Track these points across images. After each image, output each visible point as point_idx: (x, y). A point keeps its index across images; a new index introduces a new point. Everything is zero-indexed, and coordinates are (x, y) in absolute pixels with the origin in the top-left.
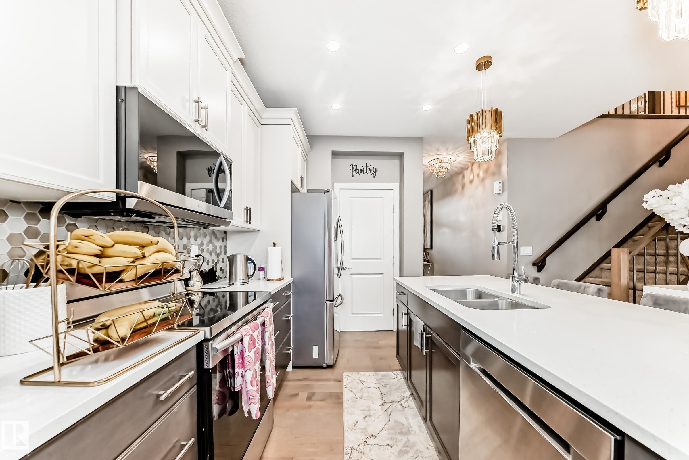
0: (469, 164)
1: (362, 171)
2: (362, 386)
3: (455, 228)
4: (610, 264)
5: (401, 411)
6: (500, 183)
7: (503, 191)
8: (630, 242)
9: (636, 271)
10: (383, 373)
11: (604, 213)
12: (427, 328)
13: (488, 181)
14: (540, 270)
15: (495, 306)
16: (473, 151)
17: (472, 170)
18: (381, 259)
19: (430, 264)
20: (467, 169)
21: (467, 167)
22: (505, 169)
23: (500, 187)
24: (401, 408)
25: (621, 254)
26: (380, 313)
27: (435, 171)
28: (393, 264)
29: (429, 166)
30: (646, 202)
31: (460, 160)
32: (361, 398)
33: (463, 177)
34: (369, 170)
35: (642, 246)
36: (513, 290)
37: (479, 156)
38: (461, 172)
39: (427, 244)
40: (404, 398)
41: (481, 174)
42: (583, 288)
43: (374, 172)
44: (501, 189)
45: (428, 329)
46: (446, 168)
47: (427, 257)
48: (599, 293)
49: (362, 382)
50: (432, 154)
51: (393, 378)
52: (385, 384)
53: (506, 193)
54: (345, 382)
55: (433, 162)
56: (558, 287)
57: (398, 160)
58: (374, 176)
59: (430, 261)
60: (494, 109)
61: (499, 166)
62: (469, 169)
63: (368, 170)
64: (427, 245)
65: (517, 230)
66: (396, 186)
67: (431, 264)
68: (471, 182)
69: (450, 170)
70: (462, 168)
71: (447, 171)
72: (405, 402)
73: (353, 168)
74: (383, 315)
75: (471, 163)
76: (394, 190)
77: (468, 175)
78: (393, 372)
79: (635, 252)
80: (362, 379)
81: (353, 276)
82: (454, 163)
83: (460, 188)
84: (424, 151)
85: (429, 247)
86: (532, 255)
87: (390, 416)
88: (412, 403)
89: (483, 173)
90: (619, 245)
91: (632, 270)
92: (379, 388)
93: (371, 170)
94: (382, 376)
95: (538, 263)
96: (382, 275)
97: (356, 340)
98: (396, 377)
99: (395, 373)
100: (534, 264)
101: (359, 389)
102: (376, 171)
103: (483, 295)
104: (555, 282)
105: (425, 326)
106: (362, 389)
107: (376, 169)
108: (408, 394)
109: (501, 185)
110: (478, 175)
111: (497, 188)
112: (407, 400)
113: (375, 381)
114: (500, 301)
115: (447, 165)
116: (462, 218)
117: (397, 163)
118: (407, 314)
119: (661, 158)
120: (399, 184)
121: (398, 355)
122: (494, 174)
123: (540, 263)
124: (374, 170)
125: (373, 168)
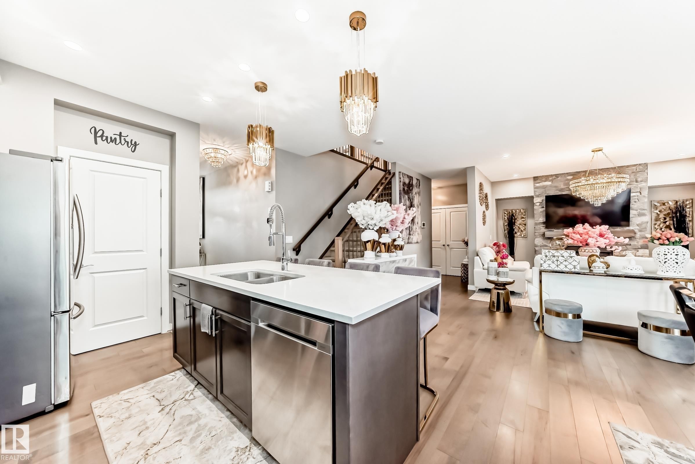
0: (244, 160)
1: (114, 141)
2: (128, 404)
3: (230, 218)
4: (334, 247)
5: (187, 405)
6: (269, 183)
7: (272, 190)
8: (343, 233)
9: (346, 251)
10: (155, 380)
11: (332, 213)
12: (215, 311)
13: (260, 180)
14: (297, 254)
15: (271, 281)
16: (252, 155)
17: (246, 166)
18: (143, 252)
20: (242, 164)
21: (241, 162)
22: (273, 171)
23: (269, 186)
24: (186, 403)
25: (339, 240)
26: (142, 317)
27: (211, 160)
28: (161, 256)
29: (203, 153)
30: (349, 210)
31: (235, 155)
32: (129, 417)
33: (238, 170)
34: (126, 141)
35: (348, 236)
36: (283, 269)
37: (257, 161)
38: (235, 165)
40: (188, 392)
41: (254, 172)
42: (321, 262)
43: (132, 146)
44: (270, 188)
45: (218, 311)
46: (222, 160)
48: (329, 265)
49: (126, 401)
50: (207, 142)
51: (172, 379)
52: (161, 389)
53: (274, 192)
54: (96, 412)
55: (208, 151)
56: (309, 264)
57: (168, 139)
58: (133, 150)
59: (202, 251)
60: (269, 127)
61: (269, 168)
62: (244, 165)
63: (123, 142)
65: (285, 224)
66: (166, 169)
67: (203, 254)
68: (246, 177)
69: (226, 162)
70: (237, 162)
71: (222, 163)
72: (190, 395)
73: (96, 133)
74: (147, 318)
75: (245, 160)
76: (162, 172)
77: (243, 171)
78: (170, 374)
79: (345, 240)
80: (126, 397)
81: (95, 275)
82: (230, 156)
83: (235, 181)
84: (201, 138)
85: (201, 236)
86: (292, 242)
87: (174, 415)
88: (199, 393)
89: (256, 171)
90: (338, 235)
91: (343, 251)
92: (154, 396)
93: (128, 142)
94: (155, 383)
95: (297, 249)
96: (145, 270)
97: (103, 359)
98: (174, 377)
99: (173, 374)
100: (294, 250)
101: (124, 410)
102: (136, 144)
103: (261, 276)
104: (307, 260)
105: (214, 310)
106: (129, 407)
107: (135, 142)
108: (192, 386)
109: (270, 185)
110: (252, 172)
111: (267, 187)
112: (192, 393)
113: (147, 392)
114: (275, 278)
115: (223, 157)
116: (237, 209)
117: (166, 142)
118: (190, 305)
119: (355, 184)
120: (168, 166)
121: (176, 354)
122: (265, 174)
123: (297, 250)
124: (133, 143)
125: (132, 140)
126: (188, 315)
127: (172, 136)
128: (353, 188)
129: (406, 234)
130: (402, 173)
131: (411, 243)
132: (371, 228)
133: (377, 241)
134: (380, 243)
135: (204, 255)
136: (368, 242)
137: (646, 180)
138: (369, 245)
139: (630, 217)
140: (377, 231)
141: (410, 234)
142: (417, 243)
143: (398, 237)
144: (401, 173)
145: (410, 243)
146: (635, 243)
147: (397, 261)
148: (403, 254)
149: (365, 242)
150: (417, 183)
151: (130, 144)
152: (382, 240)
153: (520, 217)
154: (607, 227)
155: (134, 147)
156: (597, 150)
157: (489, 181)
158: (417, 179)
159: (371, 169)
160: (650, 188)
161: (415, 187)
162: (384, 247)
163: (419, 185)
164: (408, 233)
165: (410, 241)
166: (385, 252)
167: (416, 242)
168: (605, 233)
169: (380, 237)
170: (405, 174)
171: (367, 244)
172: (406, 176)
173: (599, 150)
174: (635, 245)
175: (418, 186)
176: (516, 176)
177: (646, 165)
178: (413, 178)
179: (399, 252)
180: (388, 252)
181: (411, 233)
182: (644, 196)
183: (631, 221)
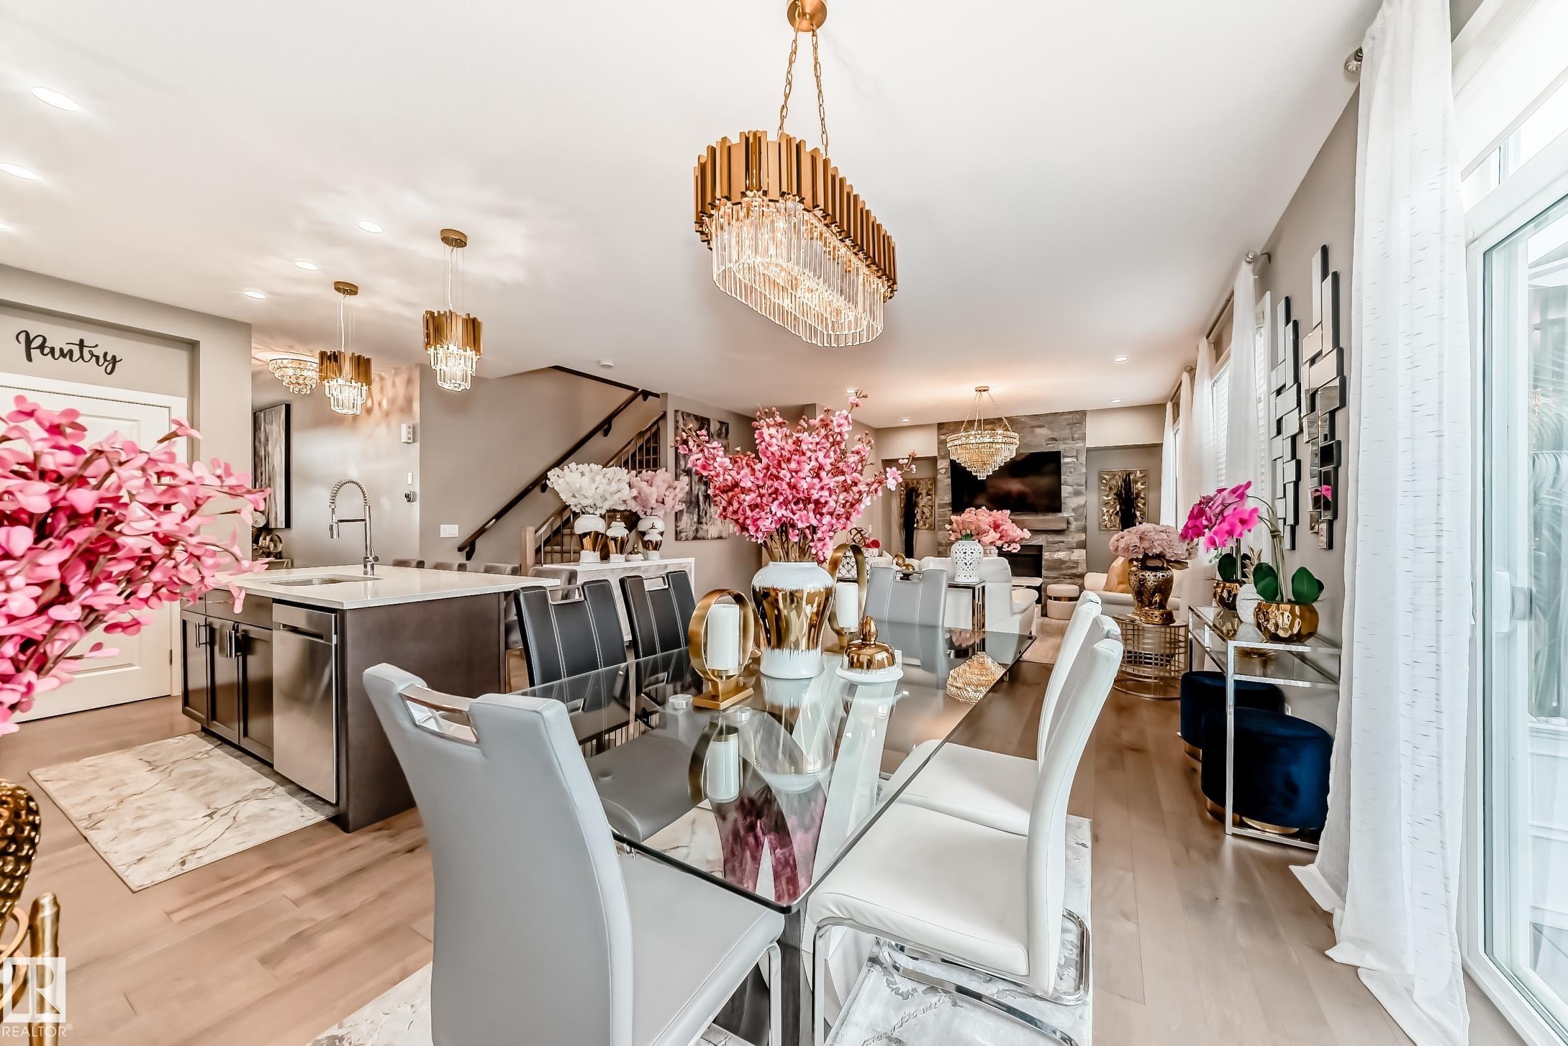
1: (68, 354)
6: (409, 427)
7: (413, 441)
10: (146, 745)
13: (394, 418)
14: (467, 557)
19: (284, 562)
22: (416, 406)
23: (409, 433)
24: (193, 761)
25: (527, 533)
26: (131, 665)
29: (271, 366)
34: (94, 354)
36: (366, 573)
37: (337, 408)
39: (276, 518)
40: (200, 752)
41: (385, 404)
43: (106, 363)
44: (411, 436)
46: (313, 380)
47: (275, 546)
50: (277, 349)
53: (417, 444)
55: (282, 363)
57: (184, 352)
58: (108, 371)
59: (284, 554)
61: (409, 401)
63: (87, 356)
64: (276, 521)
66: (178, 402)
67: (286, 560)
73: (29, 340)
74: (140, 668)
76: (172, 408)
85: (281, 523)
86: (457, 536)
87: (170, 772)
92: (141, 759)
93: (97, 358)
94: (145, 748)
95: (464, 547)
100: (460, 549)
102: (115, 361)
107: (114, 357)
109: (411, 430)
110: (380, 404)
111: (405, 434)
112: (207, 753)
117: (181, 357)
118: (206, 625)
119: (605, 427)
120: (186, 399)
121: (188, 708)
122: (402, 410)
123: (468, 548)
124: (109, 358)
125: (105, 354)
126: (203, 640)
127: (193, 346)
128: (599, 434)
129: (689, 521)
130: (683, 413)
131: (704, 539)
132: (591, 511)
133: (602, 534)
134: (607, 537)
135: (290, 563)
136: (585, 535)
137: (1083, 438)
138: (587, 541)
139: (1062, 495)
140: (602, 516)
141: (700, 522)
142: (720, 538)
143: (652, 528)
144: (680, 413)
145: (700, 539)
146: (1070, 540)
147: (642, 569)
148: (662, 557)
149: (580, 535)
150: (720, 429)
151: (101, 361)
152: (610, 533)
153: (924, 492)
154: (1009, 512)
155: (111, 365)
156: (982, 389)
157: (872, 428)
158: (722, 423)
159: (645, 399)
160: (1089, 450)
161: (715, 437)
162: (613, 545)
163: (727, 433)
164: (695, 520)
165: (700, 534)
166: (617, 553)
167: (716, 536)
168: (1001, 522)
169: (609, 527)
170: (689, 415)
171: (585, 540)
172: (693, 418)
173: (984, 391)
174: (1069, 543)
175: (724, 435)
176: (906, 421)
177: (1083, 413)
178: (711, 421)
179: (653, 554)
180: (621, 553)
181: (704, 520)
182: (1081, 463)
183: (1065, 504)
